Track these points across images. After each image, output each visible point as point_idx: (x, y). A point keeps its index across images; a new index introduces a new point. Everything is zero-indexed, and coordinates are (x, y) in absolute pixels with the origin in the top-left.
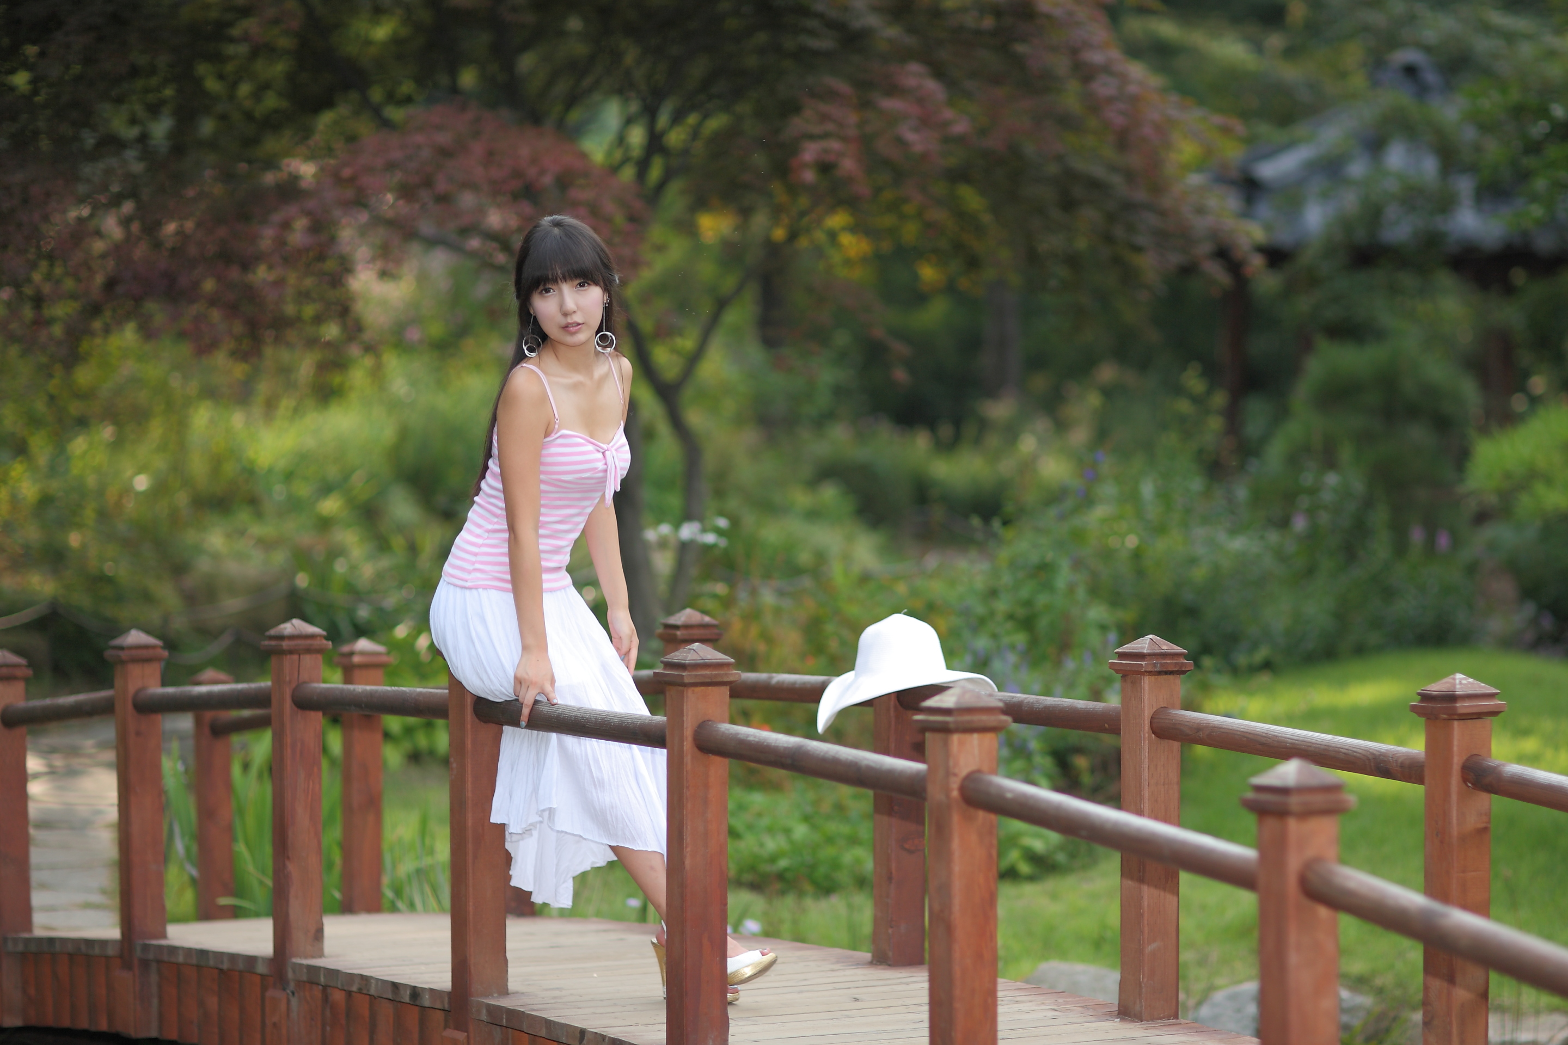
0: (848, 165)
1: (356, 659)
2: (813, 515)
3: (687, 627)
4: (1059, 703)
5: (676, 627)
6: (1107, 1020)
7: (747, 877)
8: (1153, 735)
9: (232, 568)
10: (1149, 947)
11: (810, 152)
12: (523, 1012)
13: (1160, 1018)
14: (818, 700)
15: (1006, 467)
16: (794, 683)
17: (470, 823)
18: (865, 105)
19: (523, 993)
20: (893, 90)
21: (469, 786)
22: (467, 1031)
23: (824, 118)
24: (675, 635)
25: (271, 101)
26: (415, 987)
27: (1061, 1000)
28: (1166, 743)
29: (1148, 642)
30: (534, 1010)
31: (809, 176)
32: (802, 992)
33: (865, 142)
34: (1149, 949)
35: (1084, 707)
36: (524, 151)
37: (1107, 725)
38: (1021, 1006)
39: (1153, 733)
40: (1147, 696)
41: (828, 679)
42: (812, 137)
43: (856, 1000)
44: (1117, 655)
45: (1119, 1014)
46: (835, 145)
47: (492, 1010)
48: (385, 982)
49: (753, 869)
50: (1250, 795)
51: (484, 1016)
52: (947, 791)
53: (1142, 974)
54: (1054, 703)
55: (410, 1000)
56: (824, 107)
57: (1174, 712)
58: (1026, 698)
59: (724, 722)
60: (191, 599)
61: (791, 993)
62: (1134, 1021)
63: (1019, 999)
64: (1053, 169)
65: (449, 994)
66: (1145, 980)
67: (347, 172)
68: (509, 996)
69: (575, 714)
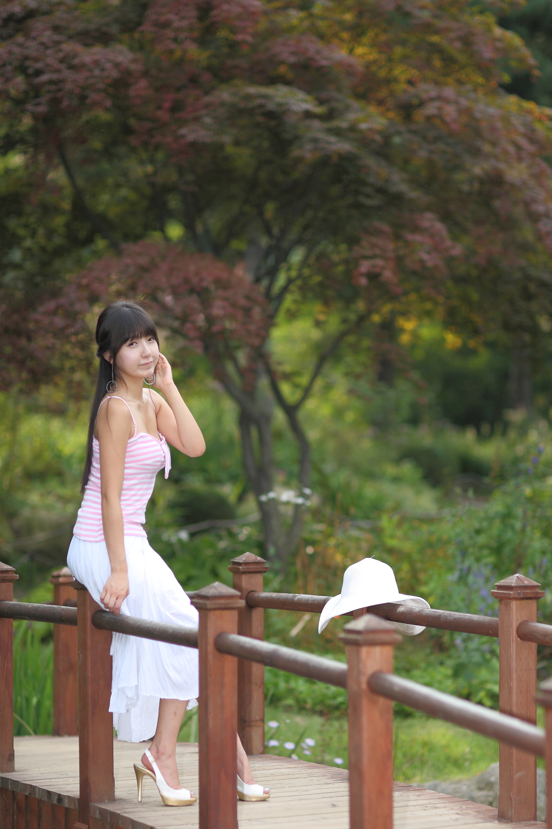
0: (388, 275)
1: (61, 580)
2: (396, 480)
3: (246, 563)
4: (463, 616)
5: (239, 564)
6: (491, 822)
7: (318, 708)
8: (519, 639)
9: (43, 514)
10: (517, 775)
11: (365, 267)
12: (119, 814)
13: (524, 820)
14: (320, 612)
15: (520, 450)
16: (308, 600)
17: (90, 693)
18: (398, 237)
19: (124, 800)
20: (416, 229)
21: (89, 669)
22: (88, 824)
23: (374, 246)
24: (239, 569)
25: (58, 241)
26: (60, 794)
27: (464, 807)
28: (527, 644)
29: (515, 579)
30: (126, 813)
31: (363, 281)
32: (301, 799)
33: (399, 260)
34: (517, 776)
35: (477, 619)
36: (192, 268)
37: (491, 632)
38: (438, 811)
39: (519, 637)
40: (514, 614)
41: (328, 598)
42: (366, 258)
43: (334, 806)
44: (496, 587)
45: (498, 817)
46: (380, 262)
47: (103, 812)
48: (43, 790)
49: (322, 702)
50: (540, 696)
51: (98, 816)
52: (359, 683)
53: (512, 792)
54: (459, 616)
55: (57, 803)
56: (374, 240)
57: (531, 624)
58: (443, 613)
59: (233, 633)
60: (17, 533)
61: (294, 800)
62: (507, 822)
63: (438, 805)
64: (518, 275)
65: (79, 800)
66: (514, 796)
67: (84, 281)
68: (115, 802)
69: (148, 625)
